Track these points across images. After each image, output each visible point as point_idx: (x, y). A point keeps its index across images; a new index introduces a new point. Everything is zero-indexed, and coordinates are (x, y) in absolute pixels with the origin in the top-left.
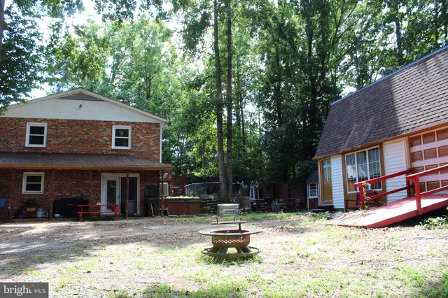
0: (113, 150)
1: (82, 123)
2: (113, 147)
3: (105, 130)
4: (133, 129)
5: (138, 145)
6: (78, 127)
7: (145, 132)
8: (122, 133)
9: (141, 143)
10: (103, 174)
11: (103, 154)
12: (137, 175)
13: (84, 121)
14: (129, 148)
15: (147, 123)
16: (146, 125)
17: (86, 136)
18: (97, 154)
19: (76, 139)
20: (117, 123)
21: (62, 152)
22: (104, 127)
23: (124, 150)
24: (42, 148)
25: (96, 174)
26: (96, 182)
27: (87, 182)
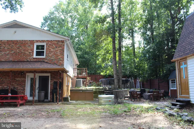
0: (34, 59)
1: (15, 42)
2: (35, 56)
3: (29, 46)
4: (47, 44)
5: (49, 55)
6: (13, 45)
7: (55, 46)
8: (40, 47)
9: (52, 53)
10: (27, 74)
11: (28, 61)
12: (49, 75)
13: (17, 41)
14: (44, 57)
15: (56, 41)
16: (55, 42)
17: (18, 50)
18: (24, 61)
19: (12, 52)
20: (37, 41)
21: (3, 60)
22: (29, 44)
23: (41, 59)
25: (22, 74)
26: (23, 79)
27: (17, 79)
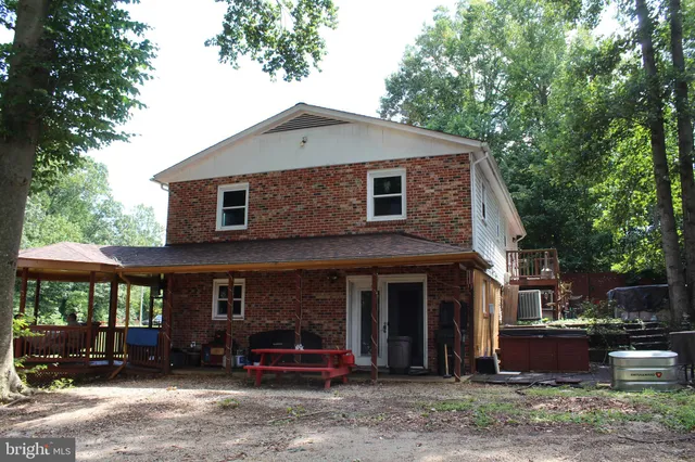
0: (370, 225)
1: (308, 175)
2: (371, 217)
3: (351, 183)
4: (408, 173)
5: (420, 209)
6: (301, 184)
7: (436, 177)
8: (387, 186)
9: (429, 203)
10: (349, 279)
11: (349, 235)
12: (422, 278)
13: (311, 170)
14: (402, 217)
15: (440, 158)
16: (436, 163)
17: (315, 201)
18: (336, 237)
19: (299, 208)
20: (376, 165)
21: (273, 236)
22: (350, 177)
23: (391, 223)
24: (240, 232)
25: (334, 278)
26: (335, 295)
27: (320, 296)
